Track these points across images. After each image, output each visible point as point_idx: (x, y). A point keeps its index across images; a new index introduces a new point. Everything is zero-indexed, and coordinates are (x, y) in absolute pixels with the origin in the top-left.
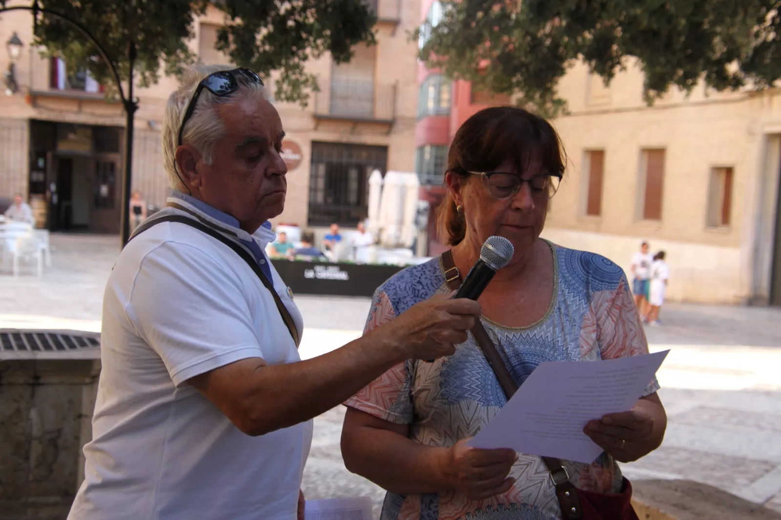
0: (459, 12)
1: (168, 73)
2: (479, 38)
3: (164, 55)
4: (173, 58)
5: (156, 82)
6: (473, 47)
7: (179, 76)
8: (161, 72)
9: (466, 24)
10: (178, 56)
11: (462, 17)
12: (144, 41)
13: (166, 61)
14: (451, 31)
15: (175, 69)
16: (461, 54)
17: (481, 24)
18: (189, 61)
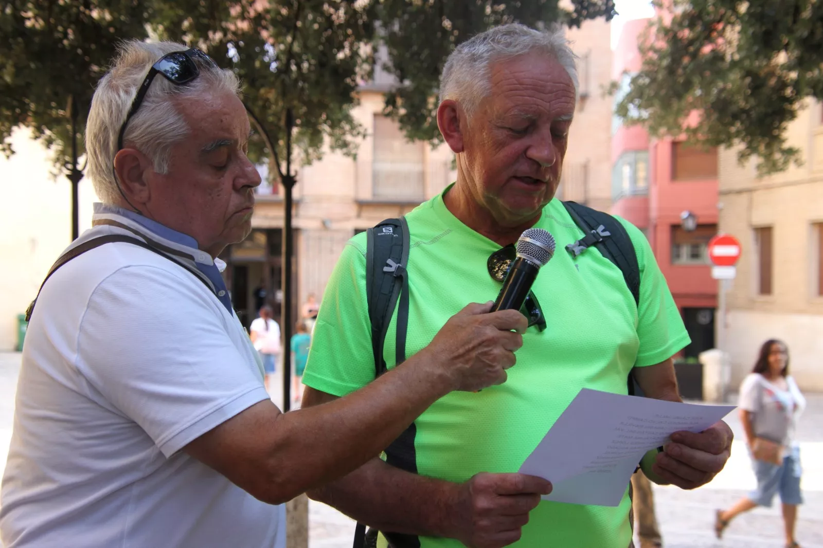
0: (661, 58)
1: (332, 148)
2: (688, 85)
3: (326, 128)
4: (337, 131)
5: (320, 159)
6: (679, 96)
7: (345, 150)
8: (325, 147)
9: (671, 71)
10: (343, 128)
11: (665, 63)
12: (305, 114)
13: (331, 135)
14: (653, 80)
15: (340, 142)
16: (666, 104)
17: (688, 71)
18: (355, 132)
